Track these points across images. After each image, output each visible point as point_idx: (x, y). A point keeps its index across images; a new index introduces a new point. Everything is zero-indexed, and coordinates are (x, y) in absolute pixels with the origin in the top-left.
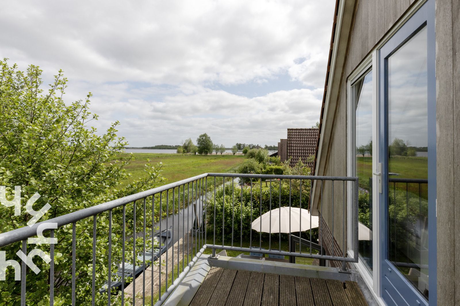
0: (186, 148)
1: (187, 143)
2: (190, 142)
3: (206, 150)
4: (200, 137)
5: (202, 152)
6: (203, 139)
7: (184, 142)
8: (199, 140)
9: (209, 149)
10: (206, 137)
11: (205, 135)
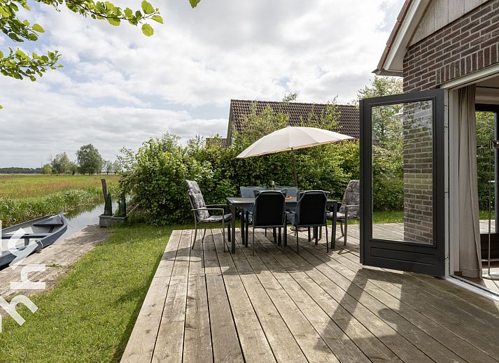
0: (58, 168)
1: (59, 159)
2: (64, 158)
3: (90, 168)
4: (82, 148)
5: (85, 170)
6: (86, 151)
7: (54, 158)
8: (80, 154)
9: (96, 167)
10: (91, 149)
11: (89, 147)
